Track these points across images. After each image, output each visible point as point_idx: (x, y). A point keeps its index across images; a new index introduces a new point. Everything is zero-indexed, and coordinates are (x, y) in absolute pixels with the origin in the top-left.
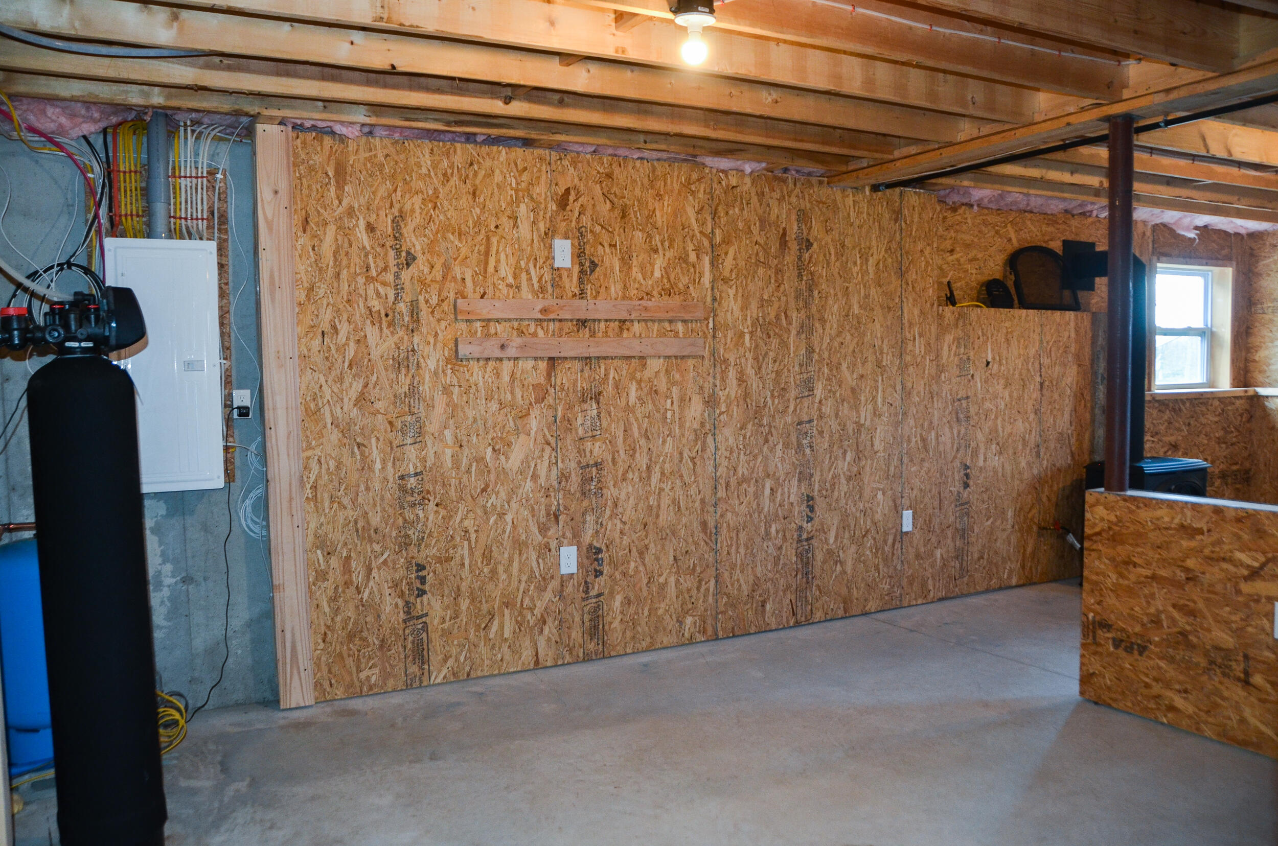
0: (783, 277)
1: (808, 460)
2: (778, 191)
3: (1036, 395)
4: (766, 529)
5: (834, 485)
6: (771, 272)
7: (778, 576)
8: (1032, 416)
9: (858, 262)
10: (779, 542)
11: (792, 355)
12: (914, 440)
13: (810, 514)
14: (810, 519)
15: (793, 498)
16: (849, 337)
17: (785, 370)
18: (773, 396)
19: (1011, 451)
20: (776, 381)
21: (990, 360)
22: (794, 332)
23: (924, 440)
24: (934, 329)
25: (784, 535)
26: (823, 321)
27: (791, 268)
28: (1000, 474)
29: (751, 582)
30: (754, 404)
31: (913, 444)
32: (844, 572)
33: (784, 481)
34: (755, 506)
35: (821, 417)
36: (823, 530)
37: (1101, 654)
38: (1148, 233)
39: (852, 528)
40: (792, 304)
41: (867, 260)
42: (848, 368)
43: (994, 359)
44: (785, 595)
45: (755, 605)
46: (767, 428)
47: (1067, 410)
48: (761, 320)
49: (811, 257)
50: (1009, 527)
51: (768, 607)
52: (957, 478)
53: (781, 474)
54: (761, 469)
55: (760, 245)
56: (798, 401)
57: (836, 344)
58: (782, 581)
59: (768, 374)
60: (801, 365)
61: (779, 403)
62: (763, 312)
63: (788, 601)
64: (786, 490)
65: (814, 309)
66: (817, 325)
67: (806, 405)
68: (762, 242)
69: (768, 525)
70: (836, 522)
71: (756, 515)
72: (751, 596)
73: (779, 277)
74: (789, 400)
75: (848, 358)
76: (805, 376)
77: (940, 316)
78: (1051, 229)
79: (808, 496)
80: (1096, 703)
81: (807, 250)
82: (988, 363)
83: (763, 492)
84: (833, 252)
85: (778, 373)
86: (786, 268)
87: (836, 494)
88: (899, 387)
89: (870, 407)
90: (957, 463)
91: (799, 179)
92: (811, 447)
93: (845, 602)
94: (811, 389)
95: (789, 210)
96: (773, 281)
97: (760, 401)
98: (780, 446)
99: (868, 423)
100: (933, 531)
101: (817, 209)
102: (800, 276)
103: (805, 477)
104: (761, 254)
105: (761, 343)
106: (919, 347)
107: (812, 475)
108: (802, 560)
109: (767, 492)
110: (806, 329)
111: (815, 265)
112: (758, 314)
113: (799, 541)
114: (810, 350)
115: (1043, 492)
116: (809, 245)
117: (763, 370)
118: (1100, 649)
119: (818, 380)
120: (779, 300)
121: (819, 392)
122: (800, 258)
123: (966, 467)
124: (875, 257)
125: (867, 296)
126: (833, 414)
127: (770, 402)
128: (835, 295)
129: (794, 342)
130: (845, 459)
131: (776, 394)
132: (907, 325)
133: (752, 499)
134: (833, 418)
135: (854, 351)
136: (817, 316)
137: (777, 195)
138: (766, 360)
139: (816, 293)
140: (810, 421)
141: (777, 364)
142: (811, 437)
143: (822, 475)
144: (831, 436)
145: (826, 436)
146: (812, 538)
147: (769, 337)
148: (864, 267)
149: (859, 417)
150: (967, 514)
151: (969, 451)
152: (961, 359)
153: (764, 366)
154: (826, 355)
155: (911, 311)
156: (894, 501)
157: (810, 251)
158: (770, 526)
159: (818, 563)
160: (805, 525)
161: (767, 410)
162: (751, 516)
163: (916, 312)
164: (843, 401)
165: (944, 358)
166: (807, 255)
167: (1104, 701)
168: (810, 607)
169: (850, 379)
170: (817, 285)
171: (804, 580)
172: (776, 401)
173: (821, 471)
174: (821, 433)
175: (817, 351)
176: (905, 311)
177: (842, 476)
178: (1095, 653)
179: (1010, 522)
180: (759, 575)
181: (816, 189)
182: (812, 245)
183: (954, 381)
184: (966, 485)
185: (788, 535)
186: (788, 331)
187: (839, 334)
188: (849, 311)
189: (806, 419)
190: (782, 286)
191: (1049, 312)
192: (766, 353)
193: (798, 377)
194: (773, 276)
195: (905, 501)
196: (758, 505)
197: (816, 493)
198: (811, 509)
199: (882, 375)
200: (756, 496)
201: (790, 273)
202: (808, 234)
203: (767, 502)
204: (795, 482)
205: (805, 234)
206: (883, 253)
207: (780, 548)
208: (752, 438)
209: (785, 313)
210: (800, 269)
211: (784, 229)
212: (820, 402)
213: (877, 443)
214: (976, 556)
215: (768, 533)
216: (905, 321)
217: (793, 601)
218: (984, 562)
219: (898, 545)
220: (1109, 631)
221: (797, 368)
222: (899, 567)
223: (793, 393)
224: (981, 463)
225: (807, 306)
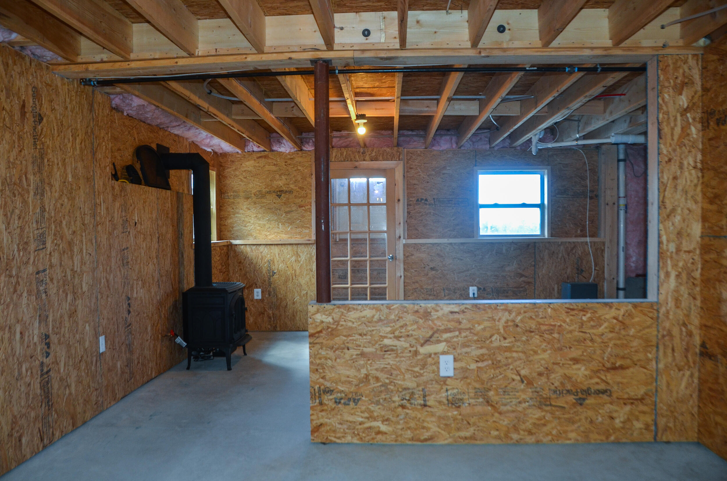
0: (23, 143)
1: (44, 304)
2: (19, 65)
3: (156, 246)
4: (19, 370)
5: (61, 323)
6: (15, 138)
7: (29, 410)
8: (155, 260)
9: (71, 140)
10: (28, 379)
11: (31, 213)
12: (103, 282)
13: (47, 350)
14: (48, 355)
15: (36, 339)
16: (66, 200)
17: (27, 226)
18: (19, 250)
19: (148, 284)
20: (21, 236)
21: (136, 221)
22: (32, 193)
23: (108, 281)
24: (110, 196)
25: (32, 373)
26: (51, 186)
27: (29, 137)
28: (144, 301)
29: (10, 421)
30: (5, 257)
31: (102, 285)
32: (70, 394)
33: (29, 324)
34: (9, 351)
35: (51, 266)
36: (56, 362)
37: (326, 410)
38: (188, 146)
39: (74, 356)
40: (30, 168)
41: (76, 140)
42: (66, 225)
43: (138, 220)
44: (34, 424)
45: (14, 442)
46: (15, 279)
47: (169, 255)
48: (8, 179)
49: (42, 130)
50: (149, 338)
51: (24, 440)
52: (124, 307)
53: (26, 318)
54: (13, 316)
55: (6, 111)
56: (36, 253)
57: (59, 205)
58: (33, 414)
59: (15, 230)
60: (37, 222)
61: (23, 255)
62: (10, 173)
63: (37, 430)
64: (31, 332)
65: (45, 174)
66: (47, 188)
67: (41, 256)
68: (8, 109)
69: (20, 364)
70: (64, 353)
71: (11, 358)
72: (10, 435)
73: (21, 142)
74: (30, 253)
75: (66, 217)
76: (41, 231)
77: (113, 188)
78: (152, 135)
79: (46, 335)
80: (324, 444)
81: (40, 123)
82: (136, 223)
83: (15, 337)
84: (56, 128)
85: (22, 229)
86: (25, 135)
87: (63, 330)
88: (94, 241)
89: (79, 257)
90: (124, 297)
91: (34, 60)
92: (46, 292)
93: (72, 418)
94: (44, 243)
95: (27, 85)
96: (16, 146)
97: (10, 254)
98: (25, 294)
99: (79, 270)
100: (116, 349)
101: (45, 89)
102: (35, 144)
103: (43, 319)
104: (7, 119)
105: (8, 200)
106: (102, 210)
107: (47, 317)
108: (44, 391)
109: (18, 336)
110: (40, 192)
111: (45, 137)
112: (6, 174)
113: (42, 375)
114: (43, 209)
115: (162, 311)
116: (41, 120)
117: (11, 225)
118: (326, 408)
119: (49, 235)
120: (21, 162)
121: (49, 245)
122: (35, 128)
123: (129, 299)
124: (80, 136)
125: (76, 168)
126: (58, 264)
127: (17, 255)
128: (58, 164)
129: (33, 202)
130: (67, 301)
131: (21, 248)
132: (97, 193)
133: (7, 345)
134: (59, 267)
135: (69, 212)
136: (47, 181)
137: (17, 68)
138: (13, 216)
139: (46, 160)
140: (44, 271)
141: (21, 220)
142: (46, 284)
143: (54, 316)
144: (58, 282)
145: (55, 282)
146: (49, 370)
147: (15, 196)
148: (74, 145)
149: (73, 266)
150: (131, 333)
151: (130, 286)
152: (123, 220)
153: (12, 221)
154: (53, 215)
155: (99, 183)
156: (95, 329)
157: (41, 125)
158: (21, 367)
159: (55, 391)
160: (45, 360)
161: (15, 261)
162: (7, 361)
163: (101, 184)
164: (64, 252)
165: (116, 219)
166: (39, 127)
167: (331, 440)
168: (51, 430)
169: (67, 233)
170: (46, 155)
171: (47, 408)
172: (21, 253)
173: (53, 312)
174: (52, 280)
175: (47, 210)
176: (96, 182)
177: (66, 314)
178: (322, 411)
179: (150, 335)
180: (16, 413)
181: (44, 72)
182: (42, 119)
183: (120, 236)
184: (129, 312)
185: (34, 371)
186: (28, 192)
187: (60, 197)
188: (66, 178)
189: (41, 269)
190: (23, 151)
191: (161, 190)
192: (13, 211)
193: (36, 232)
194: (16, 141)
195: (101, 329)
196: (12, 349)
197: (51, 332)
198: (48, 345)
199: (85, 232)
200: (10, 340)
201: (28, 140)
202: (40, 110)
203: (18, 345)
204: (37, 324)
205: (38, 109)
206: (84, 135)
207: (29, 385)
208: (5, 288)
209: (26, 176)
210: (36, 137)
211: (24, 101)
212: (50, 253)
213: (84, 285)
214: (136, 362)
215: (20, 373)
216: (96, 190)
217: (41, 429)
218: (140, 365)
219: (98, 364)
220: (331, 394)
221: (35, 225)
222: (100, 381)
223: (32, 247)
224: (135, 295)
225: (40, 170)
